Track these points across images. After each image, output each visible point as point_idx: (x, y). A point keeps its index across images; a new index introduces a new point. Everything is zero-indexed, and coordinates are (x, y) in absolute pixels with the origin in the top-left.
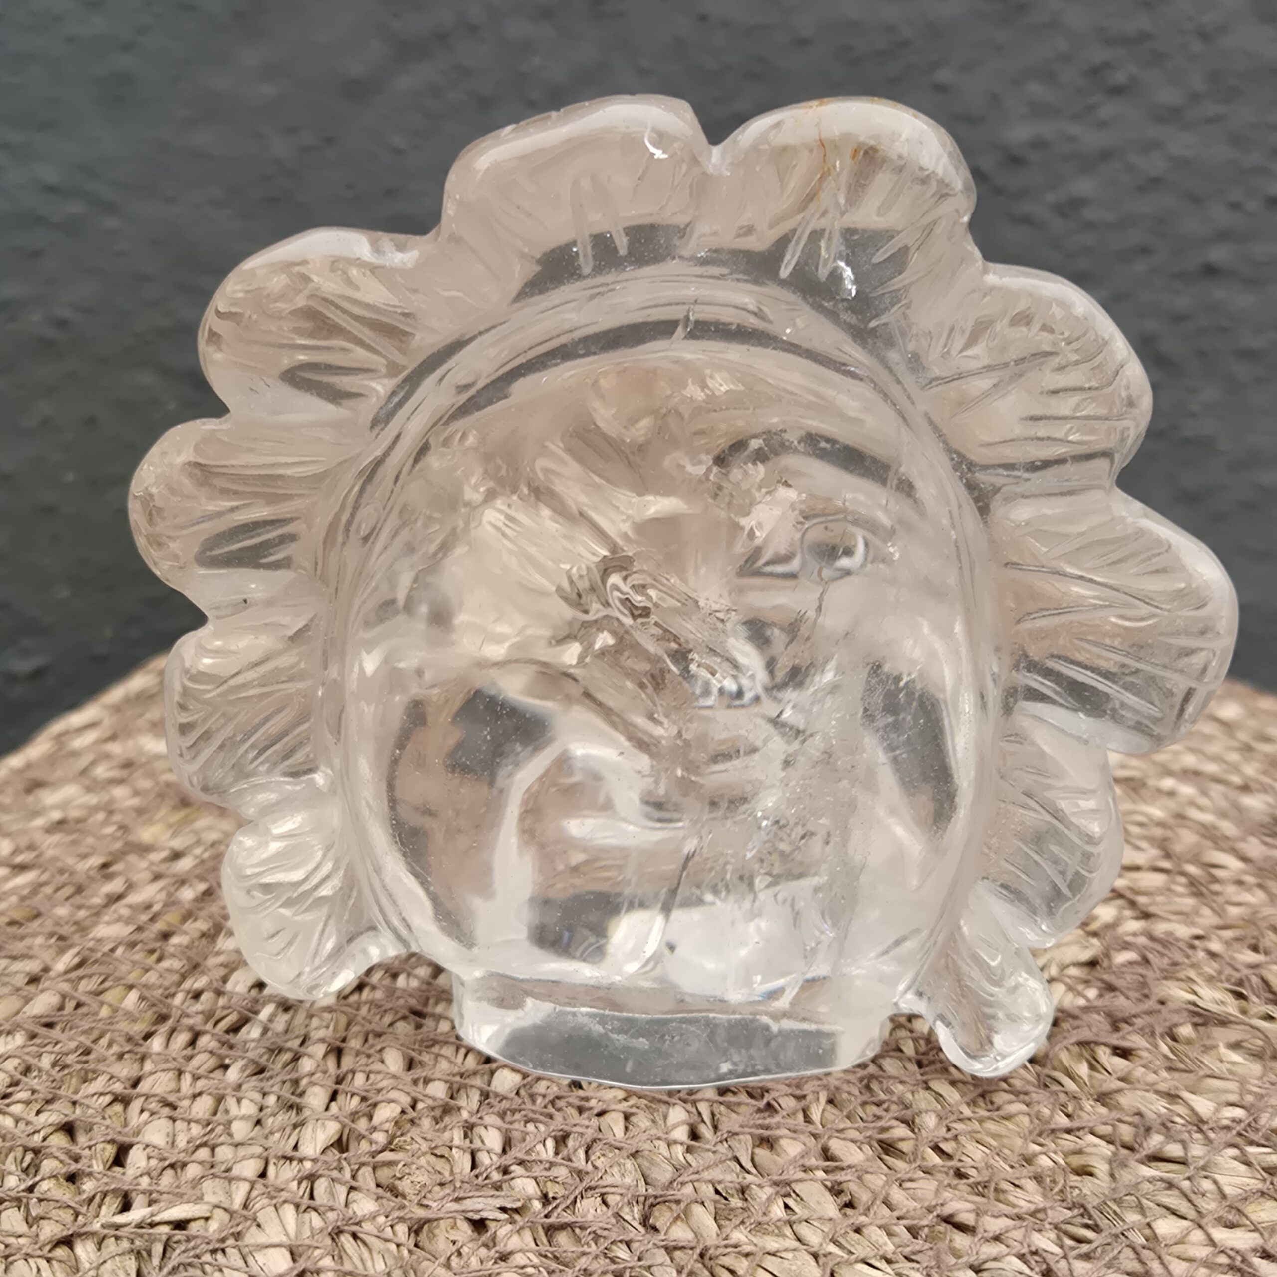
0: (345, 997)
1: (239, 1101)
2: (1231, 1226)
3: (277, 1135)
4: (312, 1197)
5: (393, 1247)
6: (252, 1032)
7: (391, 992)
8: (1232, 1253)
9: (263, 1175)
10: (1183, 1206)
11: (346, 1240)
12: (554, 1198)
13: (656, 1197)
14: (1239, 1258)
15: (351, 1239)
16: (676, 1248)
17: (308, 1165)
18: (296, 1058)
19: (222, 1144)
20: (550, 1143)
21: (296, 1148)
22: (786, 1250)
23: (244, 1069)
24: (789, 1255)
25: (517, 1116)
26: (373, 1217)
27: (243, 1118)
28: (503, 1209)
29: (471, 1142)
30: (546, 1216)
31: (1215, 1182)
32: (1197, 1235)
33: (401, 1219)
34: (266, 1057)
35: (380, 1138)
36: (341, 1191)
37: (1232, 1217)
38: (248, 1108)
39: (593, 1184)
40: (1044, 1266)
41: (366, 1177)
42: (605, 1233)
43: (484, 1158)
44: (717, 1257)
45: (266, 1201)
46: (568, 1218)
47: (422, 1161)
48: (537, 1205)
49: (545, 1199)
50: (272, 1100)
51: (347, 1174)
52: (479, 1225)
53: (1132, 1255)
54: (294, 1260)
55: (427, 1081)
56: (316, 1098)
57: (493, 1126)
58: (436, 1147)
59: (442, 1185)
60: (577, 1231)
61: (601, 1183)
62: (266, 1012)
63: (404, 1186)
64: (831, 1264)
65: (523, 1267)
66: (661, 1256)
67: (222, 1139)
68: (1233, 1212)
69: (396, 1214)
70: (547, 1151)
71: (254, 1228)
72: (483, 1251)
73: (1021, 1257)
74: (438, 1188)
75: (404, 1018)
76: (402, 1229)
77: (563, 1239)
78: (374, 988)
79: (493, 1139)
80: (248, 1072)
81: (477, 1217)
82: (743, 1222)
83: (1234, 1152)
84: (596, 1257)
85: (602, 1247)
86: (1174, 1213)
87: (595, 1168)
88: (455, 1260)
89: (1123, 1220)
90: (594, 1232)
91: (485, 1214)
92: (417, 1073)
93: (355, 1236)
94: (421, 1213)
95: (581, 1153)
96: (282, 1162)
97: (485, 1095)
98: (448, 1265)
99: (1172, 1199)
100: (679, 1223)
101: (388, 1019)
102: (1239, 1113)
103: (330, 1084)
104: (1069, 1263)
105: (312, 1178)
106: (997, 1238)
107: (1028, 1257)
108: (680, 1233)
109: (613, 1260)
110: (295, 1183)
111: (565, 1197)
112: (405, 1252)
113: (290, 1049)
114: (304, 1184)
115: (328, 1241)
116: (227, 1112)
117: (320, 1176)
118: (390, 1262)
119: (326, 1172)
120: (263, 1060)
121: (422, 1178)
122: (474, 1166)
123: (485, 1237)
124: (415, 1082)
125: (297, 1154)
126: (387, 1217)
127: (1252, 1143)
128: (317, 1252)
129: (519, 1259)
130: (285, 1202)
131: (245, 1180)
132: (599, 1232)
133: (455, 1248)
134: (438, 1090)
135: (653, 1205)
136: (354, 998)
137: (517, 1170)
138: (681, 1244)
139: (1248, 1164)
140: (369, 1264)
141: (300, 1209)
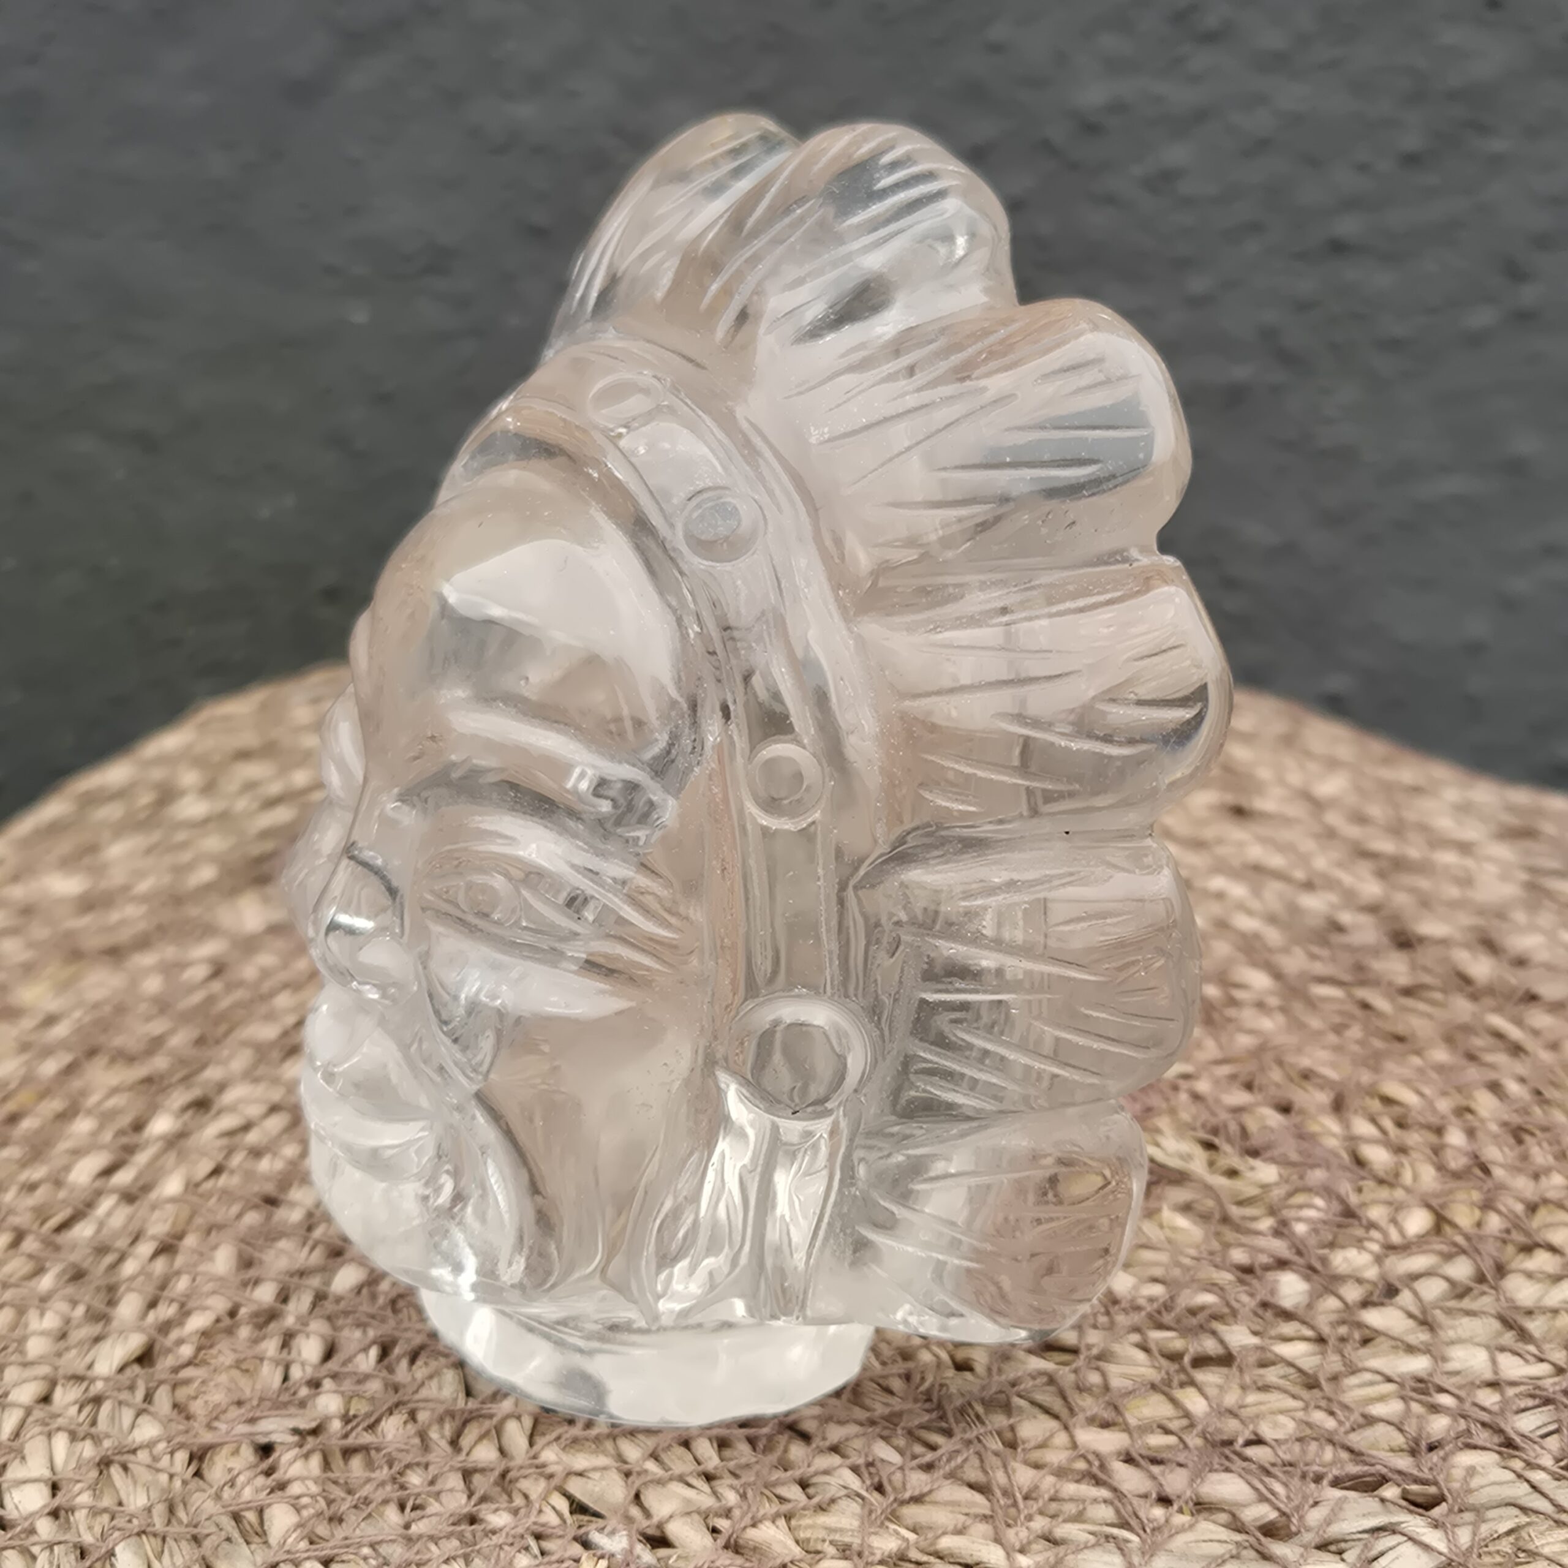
0: (197, 1185)
1: (42, 1315)
2: (1105, 1425)
3: (74, 1352)
4: (94, 1423)
5: (164, 1478)
6: (84, 1231)
7: (249, 1175)
8: (1091, 1457)
9: (46, 1399)
10: (1057, 1405)
11: (115, 1471)
12: (355, 1416)
13: (471, 1412)
14: (1097, 1463)
15: (120, 1470)
16: (475, 1470)
17: (99, 1386)
18: (122, 1258)
19: (11, 1364)
20: (374, 1352)
21: (90, 1366)
22: (595, 1469)
23: (59, 1276)
24: (596, 1475)
25: (349, 1321)
26: (150, 1445)
27: (43, 1333)
28: (296, 1431)
29: (289, 1353)
30: (346, 1436)
31: (1104, 1375)
32: (1062, 1438)
33: (181, 1446)
34: (91, 1259)
35: (186, 1351)
36: (127, 1415)
37: (1108, 1415)
38: (51, 1321)
39: (406, 1398)
40: (876, 1480)
41: (163, 1399)
42: (400, 1456)
43: (296, 1373)
44: (517, 1480)
45: (38, 1429)
46: (367, 1438)
47: (223, 1378)
48: (336, 1425)
49: (347, 1419)
50: (80, 1310)
51: (140, 1394)
52: (266, 1450)
53: (977, 1463)
54: (54, 1495)
55: (257, 1282)
56: (128, 1307)
57: (315, 1333)
58: (245, 1359)
59: (239, 1403)
60: (373, 1453)
61: (417, 1397)
62: (106, 1204)
63: (197, 1407)
64: (638, 1483)
65: (298, 1497)
66: (455, 1481)
67: (13, 1358)
68: (1111, 1408)
69: (180, 1439)
70: (367, 1361)
71: (17, 1461)
72: (261, 1480)
73: (855, 1469)
74: (233, 1408)
75: (255, 1207)
76: (182, 1456)
77: (357, 1462)
78: (232, 1172)
79: (310, 1349)
80: (67, 1277)
81: (263, 1440)
82: (558, 1438)
83: (1135, 1338)
84: (382, 1484)
85: (393, 1471)
86: (1047, 1411)
87: (414, 1379)
88: (227, 1493)
89: (983, 1423)
90: (390, 1454)
91: (275, 1438)
92: (252, 1273)
93: (125, 1468)
94: (207, 1438)
95: (404, 1363)
96: (72, 1382)
97: (320, 1297)
98: (218, 1497)
99: (1046, 1397)
100: (485, 1442)
101: (235, 1209)
102: (1158, 1290)
103: (150, 1290)
104: (904, 1475)
105: (97, 1401)
106: (835, 1449)
107: (863, 1469)
108: (485, 1454)
109: (403, 1487)
110: (76, 1407)
111: (368, 1415)
112: (177, 1483)
113: (116, 1250)
114: (87, 1410)
115: (94, 1474)
116: (26, 1326)
117: (107, 1398)
118: (154, 1495)
119: (115, 1393)
120: (85, 1265)
121: (217, 1397)
122: (286, 1378)
123: (265, 1465)
124: (245, 1284)
125: (89, 1373)
126: (169, 1442)
127: (1161, 1327)
128: (79, 1486)
129: (295, 1489)
130: (59, 1429)
131: (20, 1406)
132: (394, 1454)
133: (229, 1477)
134: (265, 1294)
135: (465, 1423)
136: (209, 1185)
137: (328, 1384)
138: (480, 1465)
139: (1145, 1349)
140: (132, 1498)
141: (74, 1437)
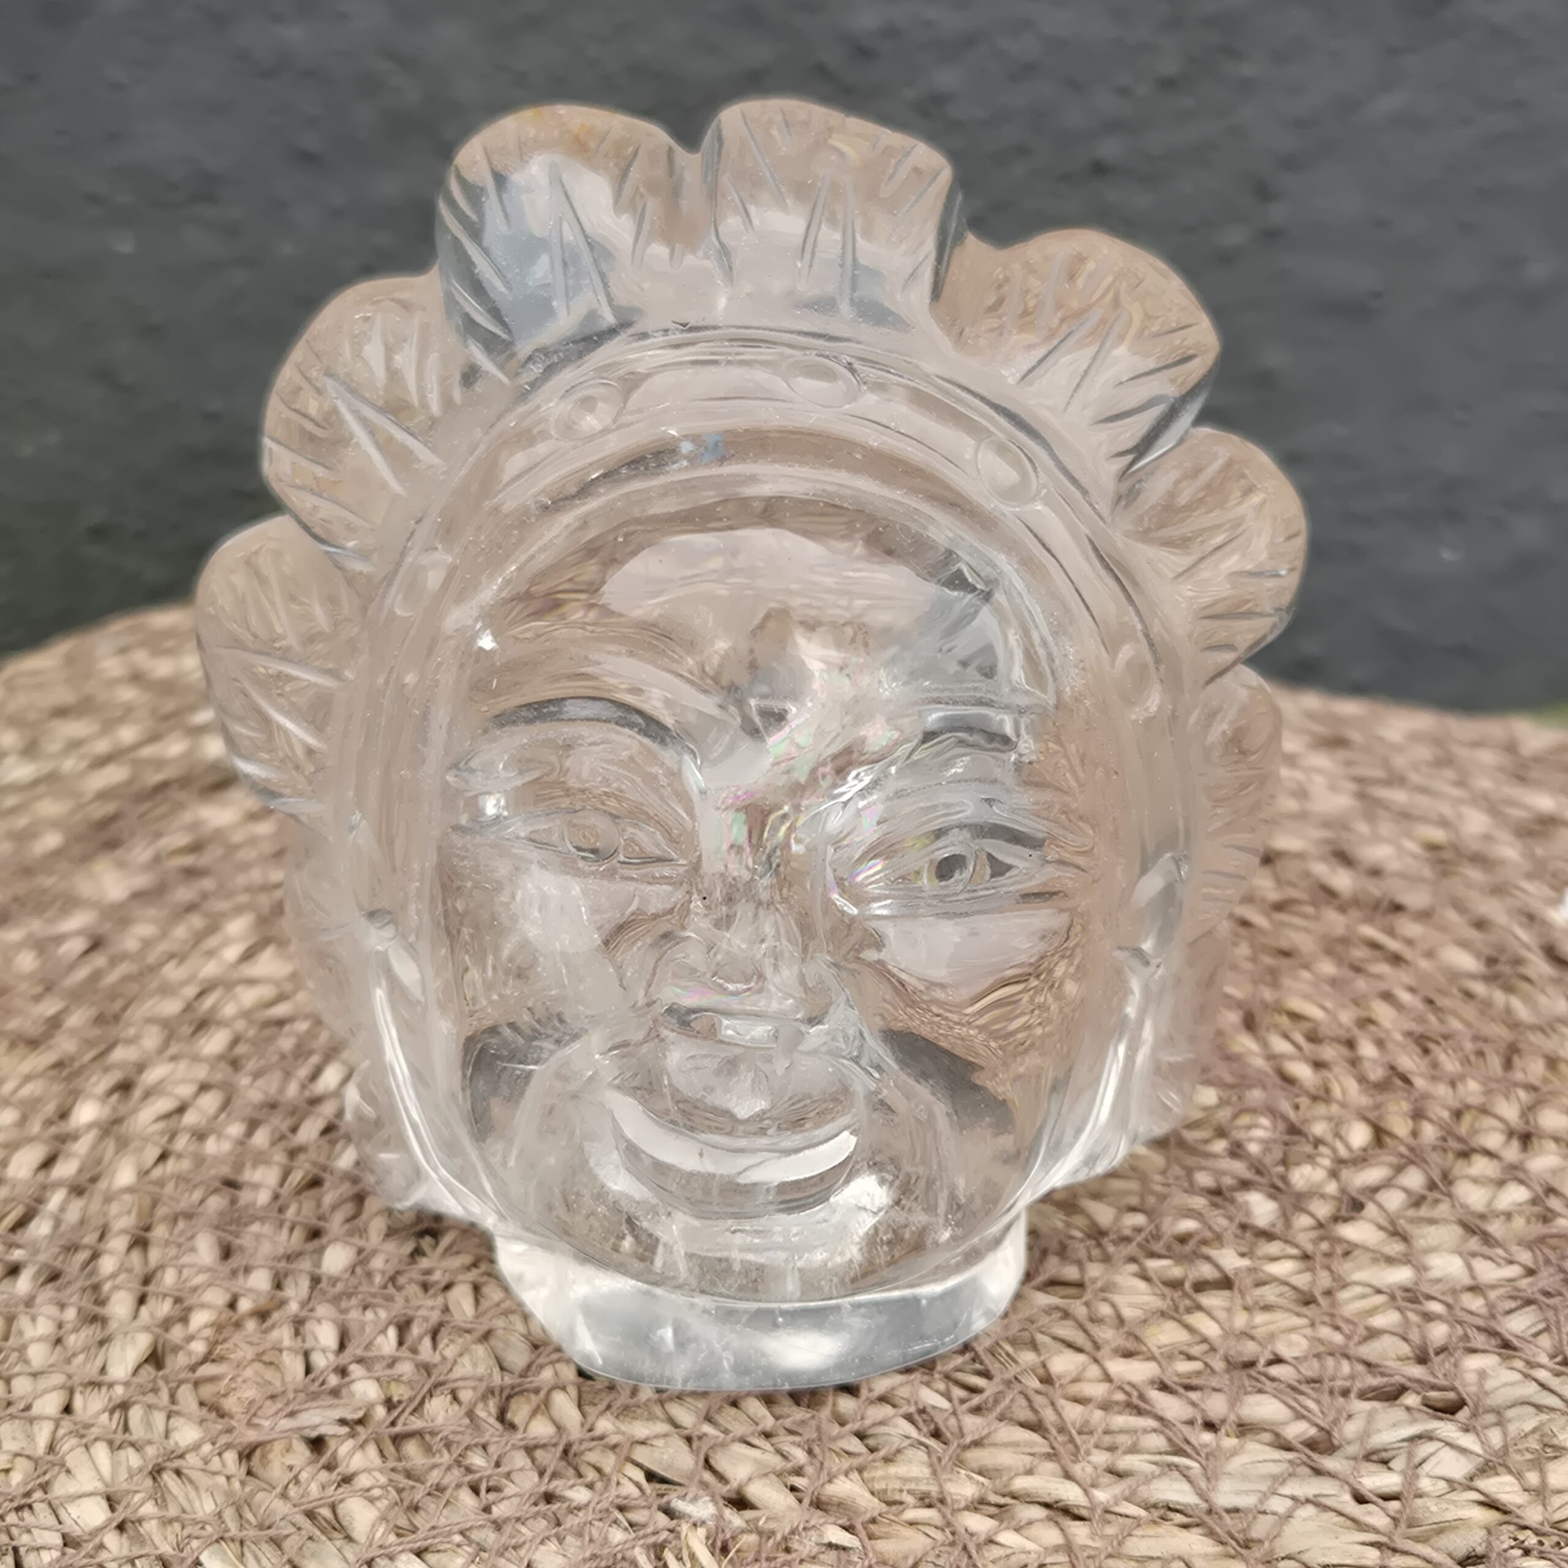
0: (147, 1172)
1: (34, 1319)
2: (1128, 1355)
3: (81, 1357)
4: (126, 1429)
5: (221, 1480)
6: (41, 1228)
7: (200, 1161)
8: (1128, 1388)
9: (68, 1409)
10: (1080, 1339)
11: (168, 1478)
12: (400, 1402)
13: (513, 1387)
14: (1135, 1393)
15: (174, 1476)
16: (536, 1447)
17: (119, 1390)
18: (95, 1256)
19: (18, 1374)
20: (392, 1333)
21: (103, 1370)
22: (657, 1437)
23: (35, 1277)
24: (660, 1443)
25: (354, 1301)
26: (196, 1447)
27: (40, 1339)
28: (343, 1422)
29: (304, 1341)
30: (393, 1424)
31: (1114, 1306)
32: (1094, 1371)
33: (228, 1446)
34: (61, 1258)
35: (199, 1348)
36: (159, 1418)
37: (1130, 1345)
38: (44, 1327)
39: (442, 1378)
40: (932, 1427)
41: (187, 1397)
42: (458, 1438)
43: (320, 1361)
44: (582, 1453)
45: (74, 1441)
46: (416, 1424)
47: (249, 1373)
48: (380, 1412)
49: (390, 1404)
50: (71, 1314)
51: (165, 1395)
52: (317, 1444)
53: (1024, 1403)
54: (112, 1508)
55: (247, 1270)
56: (120, 1306)
57: (326, 1318)
58: (264, 1352)
59: (273, 1397)
60: (427, 1437)
61: (452, 1376)
62: (56, 1199)
63: (230, 1404)
64: (704, 1449)
65: (368, 1490)
66: (520, 1460)
67: (17, 1369)
68: (1131, 1339)
69: (223, 1440)
70: (388, 1342)
71: (63, 1476)
72: (324, 1475)
73: (909, 1418)
74: (268, 1403)
75: (216, 1191)
76: (231, 1457)
77: (411, 1448)
78: (179, 1156)
79: (325, 1335)
80: (42, 1279)
81: (314, 1434)
82: (609, 1407)
83: (1133, 1268)
84: (449, 1468)
85: (455, 1455)
86: (1070, 1345)
87: (444, 1358)
88: (293, 1491)
89: (1016, 1362)
90: (446, 1437)
91: (323, 1430)
92: (236, 1261)
93: (178, 1473)
94: (252, 1436)
95: (427, 1342)
96: (89, 1389)
97: (316, 1280)
98: (284, 1495)
99: (1067, 1331)
100: (539, 1417)
101: (197, 1195)
102: (1139, 1219)
103: (136, 1285)
104: (958, 1420)
105: (124, 1406)
106: (883, 1399)
107: (917, 1417)
108: (541, 1429)
109: (469, 1470)
110: (106, 1415)
111: (411, 1400)
112: (237, 1485)
113: (86, 1247)
114: (117, 1415)
115: (149, 1482)
116: (20, 1333)
117: (134, 1403)
118: (220, 1499)
119: (141, 1398)
120: (58, 1264)
121: (250, 1393)
122: (308, 1370)
123: (324, 1460)
124: (234, 1273)
125: (106, 1379)
126: (213, 1444)
127: (1153, 1255)
128: (137, 1498)
129: (363, 1481)
130: (96, 1439)
131: (48, 1418)
132: (451, 1437)
133: (292, 1475)
134: (260, 1281)
135: (509, 1397)
136: (157, 1173)
137: (356, 1370)
138: (542, 1442)
139: (1145, 1277)
140: (197, 1504)
141: (114, 1447)
